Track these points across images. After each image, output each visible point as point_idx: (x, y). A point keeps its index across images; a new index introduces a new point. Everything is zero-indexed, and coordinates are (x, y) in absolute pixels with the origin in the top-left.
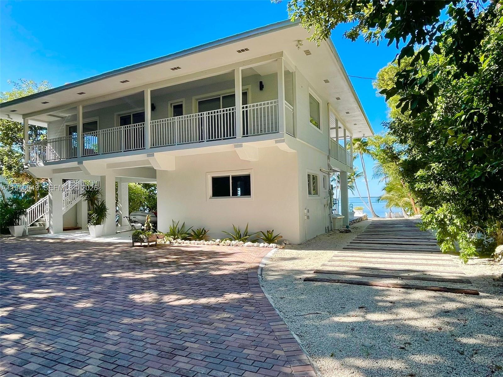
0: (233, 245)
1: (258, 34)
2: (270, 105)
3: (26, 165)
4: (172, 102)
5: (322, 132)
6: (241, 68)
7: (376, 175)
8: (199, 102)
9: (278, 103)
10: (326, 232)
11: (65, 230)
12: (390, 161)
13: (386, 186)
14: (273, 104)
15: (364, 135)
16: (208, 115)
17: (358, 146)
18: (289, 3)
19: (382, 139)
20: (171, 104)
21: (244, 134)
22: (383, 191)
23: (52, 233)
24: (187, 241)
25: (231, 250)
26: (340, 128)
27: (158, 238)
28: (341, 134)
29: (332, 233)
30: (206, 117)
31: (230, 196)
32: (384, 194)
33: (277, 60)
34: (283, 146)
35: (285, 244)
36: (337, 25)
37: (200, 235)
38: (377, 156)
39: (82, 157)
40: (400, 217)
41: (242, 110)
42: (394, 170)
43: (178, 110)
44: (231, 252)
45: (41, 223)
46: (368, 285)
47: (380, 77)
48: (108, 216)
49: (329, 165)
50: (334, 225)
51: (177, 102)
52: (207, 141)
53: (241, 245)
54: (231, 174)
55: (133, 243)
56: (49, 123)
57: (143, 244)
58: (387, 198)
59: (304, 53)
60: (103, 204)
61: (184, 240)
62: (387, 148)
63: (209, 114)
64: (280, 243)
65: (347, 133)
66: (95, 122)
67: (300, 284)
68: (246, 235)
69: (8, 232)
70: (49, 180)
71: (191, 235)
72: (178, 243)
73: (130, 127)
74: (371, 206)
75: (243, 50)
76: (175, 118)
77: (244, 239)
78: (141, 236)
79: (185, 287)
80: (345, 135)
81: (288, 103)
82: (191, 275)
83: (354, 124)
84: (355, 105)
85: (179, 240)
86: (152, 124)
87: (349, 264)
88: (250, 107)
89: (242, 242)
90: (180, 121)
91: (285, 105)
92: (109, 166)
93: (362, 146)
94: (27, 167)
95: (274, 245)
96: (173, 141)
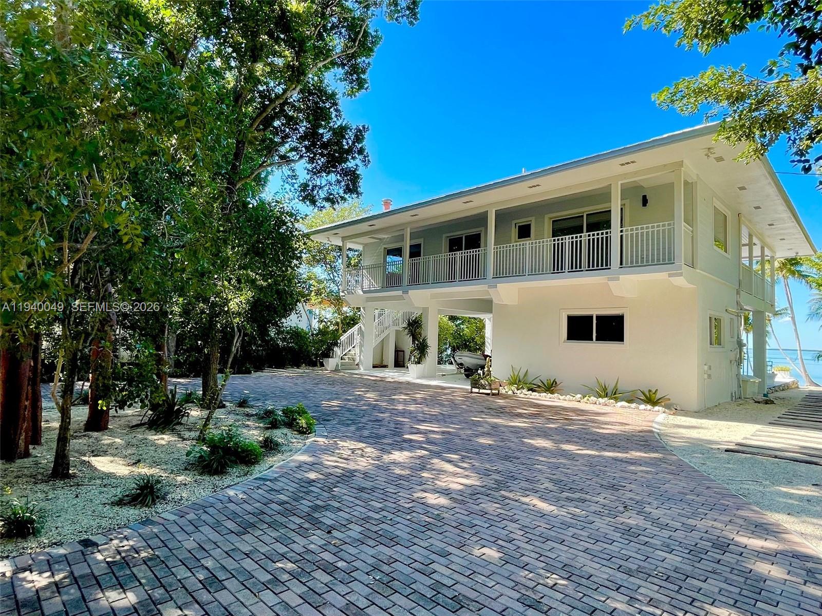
0: (600, 404)
2: (661, 228)
3: (343, 292)
4: (517, 222)
5: (729, 256)
6: (620, 183)
8: (553, 221)
9: (674, 225)
10: (732, 400)
11: (374, 366)
14: (667, 227)
15: (797, 253)
16: (571, 240)
17: (779, 265)
18: (707, 114)
20: (516, 224)
21: (621, 264)
23: (362, 369)
24: (534, 393)
26: (755, 244)
27: (501, 386)
28: (757, 251)
29: (741, 401)
30: (569, 242)
31: (592, 340)
33: (673, 171)
34: (680, 281)
35: (676, 409)
36: (778, 139)
37: (550, 387)
39: (408, 285)
41: (620, 234)
43: (524, 232)
44: (603, 411)
45: (350, 357)
49: (738, 303)
50: (746, 391)
51: (523, 221)
52: (569, 272)
53: (612, 405)
54: (595, 313)
55: (471, 389)
56: (365, 245)
57: (481, 391)
59: (714, 160)
60: (425, 340)
61: (531, 392)
63: (572, 238)
64: (668, 407)
65: (767, 252)
66: (419, 245)
67: (721, 453)
68: (617, 393)
69: (322, 365)
70: (361, 309)
71: (539, 387)
72: (524, 394)
73: (467, 253)
74: (804, 367)
75: (628, 163)
76: (527, 243)
77: (615, 398)
78: (482, 381)
79: (578, 440)
80: (763, 255)
81: (688, 226)
82: (573, 430)
83: (781, 239)
84: (786, 214)
85: (525, 391)
86: (496, 250)
87: (785, 442)
88: (632, 230)
89: (612, 401)
90: (532, 247)
91: (683, 228)
92: (433, 296)
93: (786, 265)
94: (343, 294)
95: (660, 408)
96: (523, 271)
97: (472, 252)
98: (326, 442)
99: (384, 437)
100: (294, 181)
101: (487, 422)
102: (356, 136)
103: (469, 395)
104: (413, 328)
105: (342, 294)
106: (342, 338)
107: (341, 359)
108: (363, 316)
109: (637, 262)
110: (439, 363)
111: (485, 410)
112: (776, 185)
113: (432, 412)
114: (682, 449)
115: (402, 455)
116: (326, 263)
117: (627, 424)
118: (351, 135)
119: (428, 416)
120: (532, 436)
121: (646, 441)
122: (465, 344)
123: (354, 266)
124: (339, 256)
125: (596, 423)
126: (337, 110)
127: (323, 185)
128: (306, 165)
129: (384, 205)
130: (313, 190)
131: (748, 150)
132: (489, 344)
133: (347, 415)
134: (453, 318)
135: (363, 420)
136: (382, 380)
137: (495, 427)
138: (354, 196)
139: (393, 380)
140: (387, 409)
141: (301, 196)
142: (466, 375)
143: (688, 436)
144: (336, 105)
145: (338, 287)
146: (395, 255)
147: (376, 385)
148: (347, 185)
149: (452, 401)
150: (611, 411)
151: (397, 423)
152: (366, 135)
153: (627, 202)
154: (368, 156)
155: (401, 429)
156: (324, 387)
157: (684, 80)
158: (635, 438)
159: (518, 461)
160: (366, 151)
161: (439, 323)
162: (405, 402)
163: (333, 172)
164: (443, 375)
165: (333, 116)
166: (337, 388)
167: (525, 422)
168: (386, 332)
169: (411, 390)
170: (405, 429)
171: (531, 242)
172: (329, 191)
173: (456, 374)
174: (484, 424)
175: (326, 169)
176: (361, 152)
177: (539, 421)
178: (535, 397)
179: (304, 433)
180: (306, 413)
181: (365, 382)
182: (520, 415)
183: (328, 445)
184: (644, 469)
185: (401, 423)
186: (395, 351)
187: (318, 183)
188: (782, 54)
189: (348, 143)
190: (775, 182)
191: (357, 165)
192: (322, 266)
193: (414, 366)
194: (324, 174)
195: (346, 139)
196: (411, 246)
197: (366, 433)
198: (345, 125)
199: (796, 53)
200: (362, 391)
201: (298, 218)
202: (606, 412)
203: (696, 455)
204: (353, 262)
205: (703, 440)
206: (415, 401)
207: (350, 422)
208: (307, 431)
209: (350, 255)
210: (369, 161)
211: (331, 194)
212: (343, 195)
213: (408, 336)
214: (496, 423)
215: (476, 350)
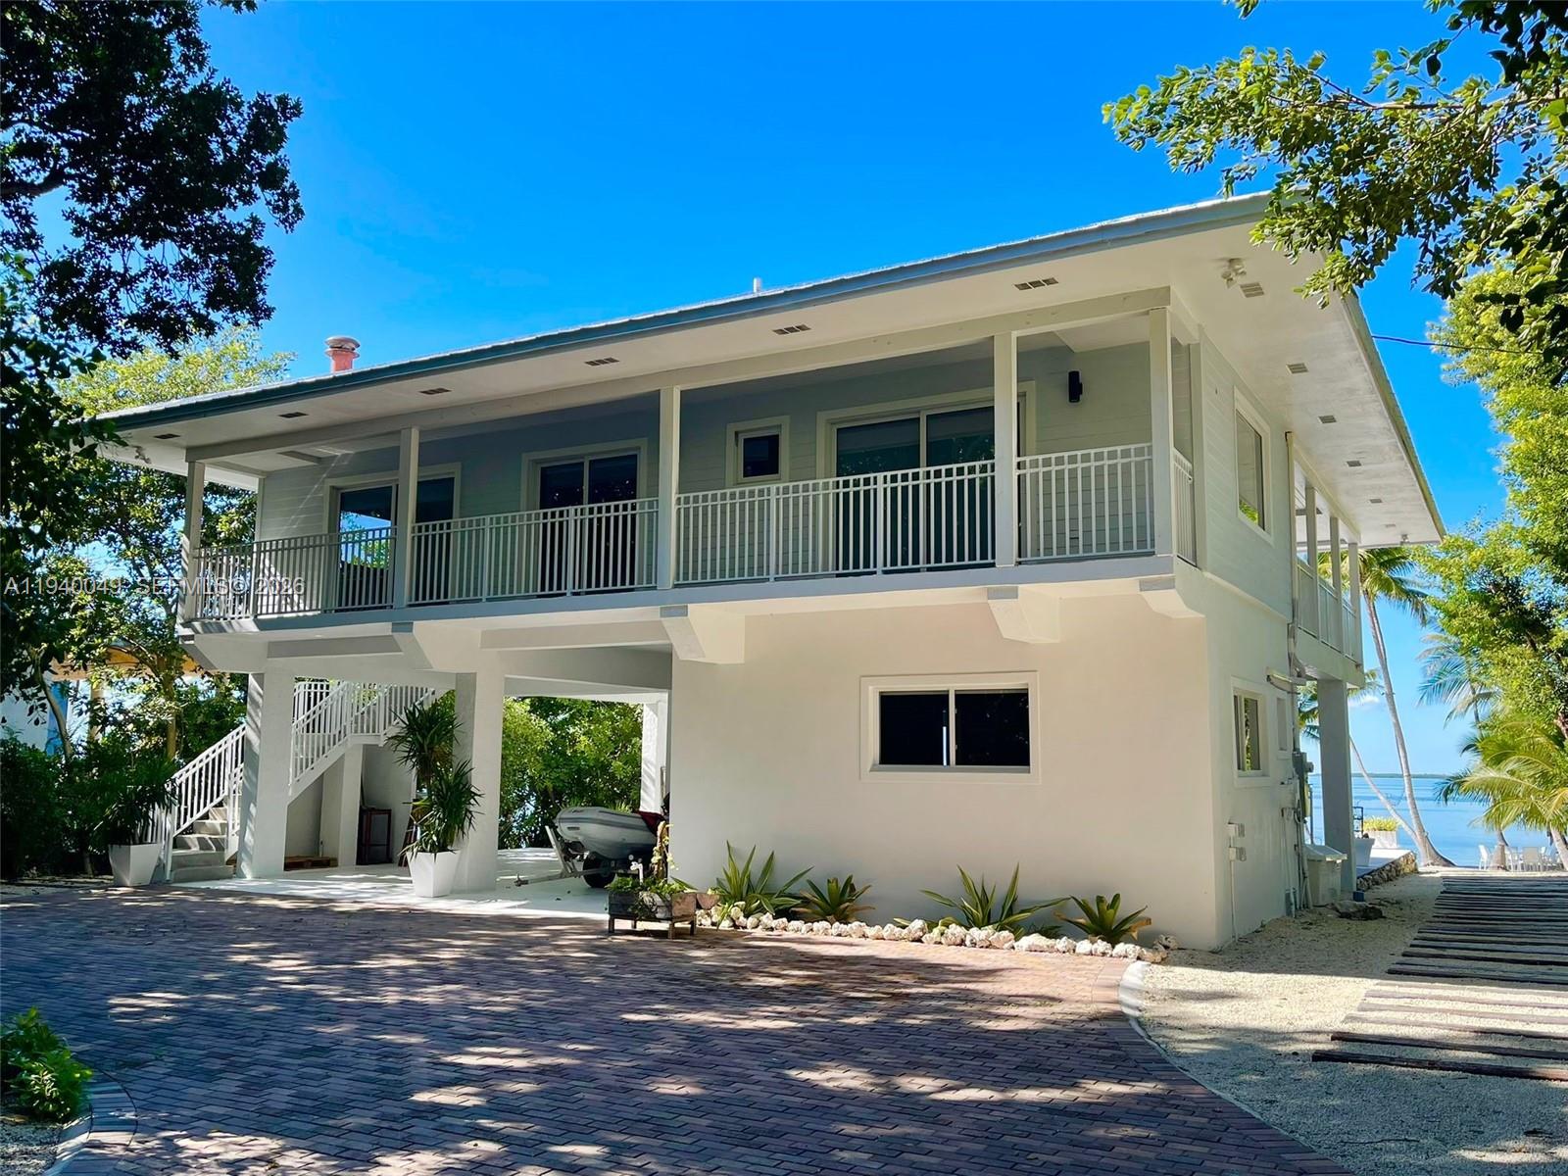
0: (974, 944)
1: (1103, 242)
3: (187, 624)
4: (741, 426)
5: (1270, 540)
6: (1015, 334)
7: (1436, 687)
8: (838, 430)
9: (1150, 453)
10: (1289, 913)
11: (291, 865)
12: (1510, 641)
13: (1476, 733)
14: (1133, 458)
15: (1405, 536)
16: (889, 485)
18: (1229, 171)
19: (1476, 554)
20: (737, 434)
21: (1022, 553)
22: (1466, 753)
23: (249, 877)
24: (795, 924)
25: (975, 958)
26: (1319, 512)
27: (699, 907)
28: (1323, 533)
29: (1310, 917)
30: (885, 489)
31: (947, 763)
32: (1473, 766)
33: (1147, 313)
34: (1168, 602)
35: (1166, 947)
36: (1394, 249)
37: (838, 903)
38: (1455, 616)
39: (410, 606)
40: (1545, 869)
41: (1016, 473)
42: (1525, 675)
43: (762, 459)
44: (984, 965)
45: (207, 837)
46: (1532, 1078)
47: (1462, 310)
48: (477, 819)
49: (1292, 660)
50: (1315, 887)
51: (759, 427)
52: (886, 572)
53: (1006, 945)
54: (952, 686)
55: (611, 922)
56: (267, 478)
58: (1488, 787)
59: (1241, 290)
60: (462, 776)
61: (785, 920)
62: (1497, 586)
63: (894, 479)
64: (1147, 941)
65: (1343, 533)
66: (449, 483)
67: (1303, 1068)
68: (1016, 909)
69: (103, 867)
70: (251, 680)
71: (806, 902)
72: (765, 929)
73: (600, 510)
74: (1417, 817)
75: (1036, 284)
76: (772, 490)
77: (1011, 924)
78: (645, 896)
79: (937, 1060)
80: (1334, 539)
81: (1181, 457)
82: (918, 1029)
83: (1373, 501)
84: (1389, 441)
85: (767, 919)
86: (683, 506)
87: (1437, 1020)
88: (1046, 462)
89: (1005, 933)
90: (786, 501)
91: (1173, 462)
92: (491, 639)
93: (1372, 565)
94: (188, 632)
95: (1130, 947)
96: (760, 567)
97: (611, 510)
98: (134, 1145)
99: (344, 1106)
100: (26, 253)
101: (672, 1026)
102: (256, 125)
103: (605, 942)
104: (424, 737)
105: (181, 631)
106: (181, 776)
107: (175, 847)
108: (254, 701)
109: (1061, 548)
110: (502, 846)
111: (661, 987)
112: (1371, 364)
113: (496, 1004)
114: (1209, 1062)
115: (413, 1166)
116: (125, 534)
117: (1053, 999)
118: (239, 120)
119: (485, 1020)
120: (811, 1060)
121: (1116, 1046)
122: (580, 782)
123: (227, 541)
124: (173, 510)
125: (974, 1001)
126: (188, 41)
127: (132, 273)
128: (73, 203)
129: (335, 354)
130: (94, 286)
131: (1332, 271)
132: (653, 781)
133: (207, 1039)
134: (543, 706)
135: (268, 1052)
136: (323, 909)
137: (697, 1036)
138: (244, 318)
139: (357, 907)
140: (345, 1005)
141: (50, 303)
142: (588, 879)
143: (1214, 1022)
144: (188, 23)
145: (167, 607)
146: (367, 513)
147: (299, 927)
148: (219, 280)
149: (556, 964)
150: (1006, 965)
151: (388, 1051)
152: (291, 128)
153: (1031, 387)
154: (295, 195)
155: (400, 1072)
156: (113, 946)
157: (1186, 73)
158: (1085, 1040)
159: (784, 1143)
160: (290, 178)
161: (505, 720)
162: (405, 979)
163: (170, 236)
164: (520, 883)
165: (175, 57)
166: (162, 947)
167: (781, 1016)
168: (334, 754)
169: (419, 937)
170: (414, 1072)
171: (781, 486)
172: (154, 293)
173: (561, 876)
174: (664, 1033)
175: (146, 225)
176: (273, 177)
177: (820, 1013)
178: (798, 935)
179: (52, 1118)
180: (54, 1044)
181: (262, 919)
182: (765, 995)
183: (141, 1157)
184: (1130, 1131)
185: (400, 1052)
186: (362, 812)
187: (117, 267)
188: (1456, 24)
189: (224, 145)
190: (1368, 357)
191: (254, 220)
192: (111, 539)
193: (425, 858)
194: (137, 241)
195: (219, 134)
196: (422, 485)
197: (280, 1097)
198: (219, 88)
199: (1485, 28)
200: (253, 951)
201: (66, 361)
202: (991, 967)
203: (1247, 1078)
204: (223, 528)
205: (1257, 1031)
206: (438, 974)
207: (217, 1064)
208: (61, 1109)
209: (213, 508)
210: (298, 211)
211: (163, 305)
212: (203, 312)
213: (410, 763)
214: (697, 1027)
215: (612, 800)
